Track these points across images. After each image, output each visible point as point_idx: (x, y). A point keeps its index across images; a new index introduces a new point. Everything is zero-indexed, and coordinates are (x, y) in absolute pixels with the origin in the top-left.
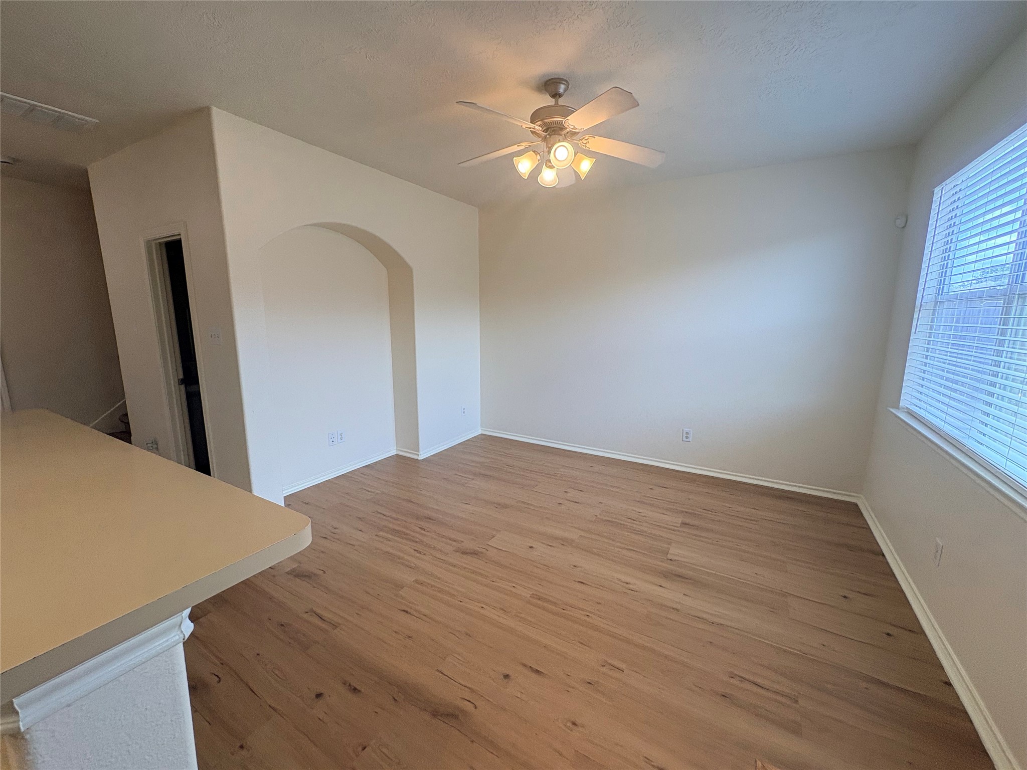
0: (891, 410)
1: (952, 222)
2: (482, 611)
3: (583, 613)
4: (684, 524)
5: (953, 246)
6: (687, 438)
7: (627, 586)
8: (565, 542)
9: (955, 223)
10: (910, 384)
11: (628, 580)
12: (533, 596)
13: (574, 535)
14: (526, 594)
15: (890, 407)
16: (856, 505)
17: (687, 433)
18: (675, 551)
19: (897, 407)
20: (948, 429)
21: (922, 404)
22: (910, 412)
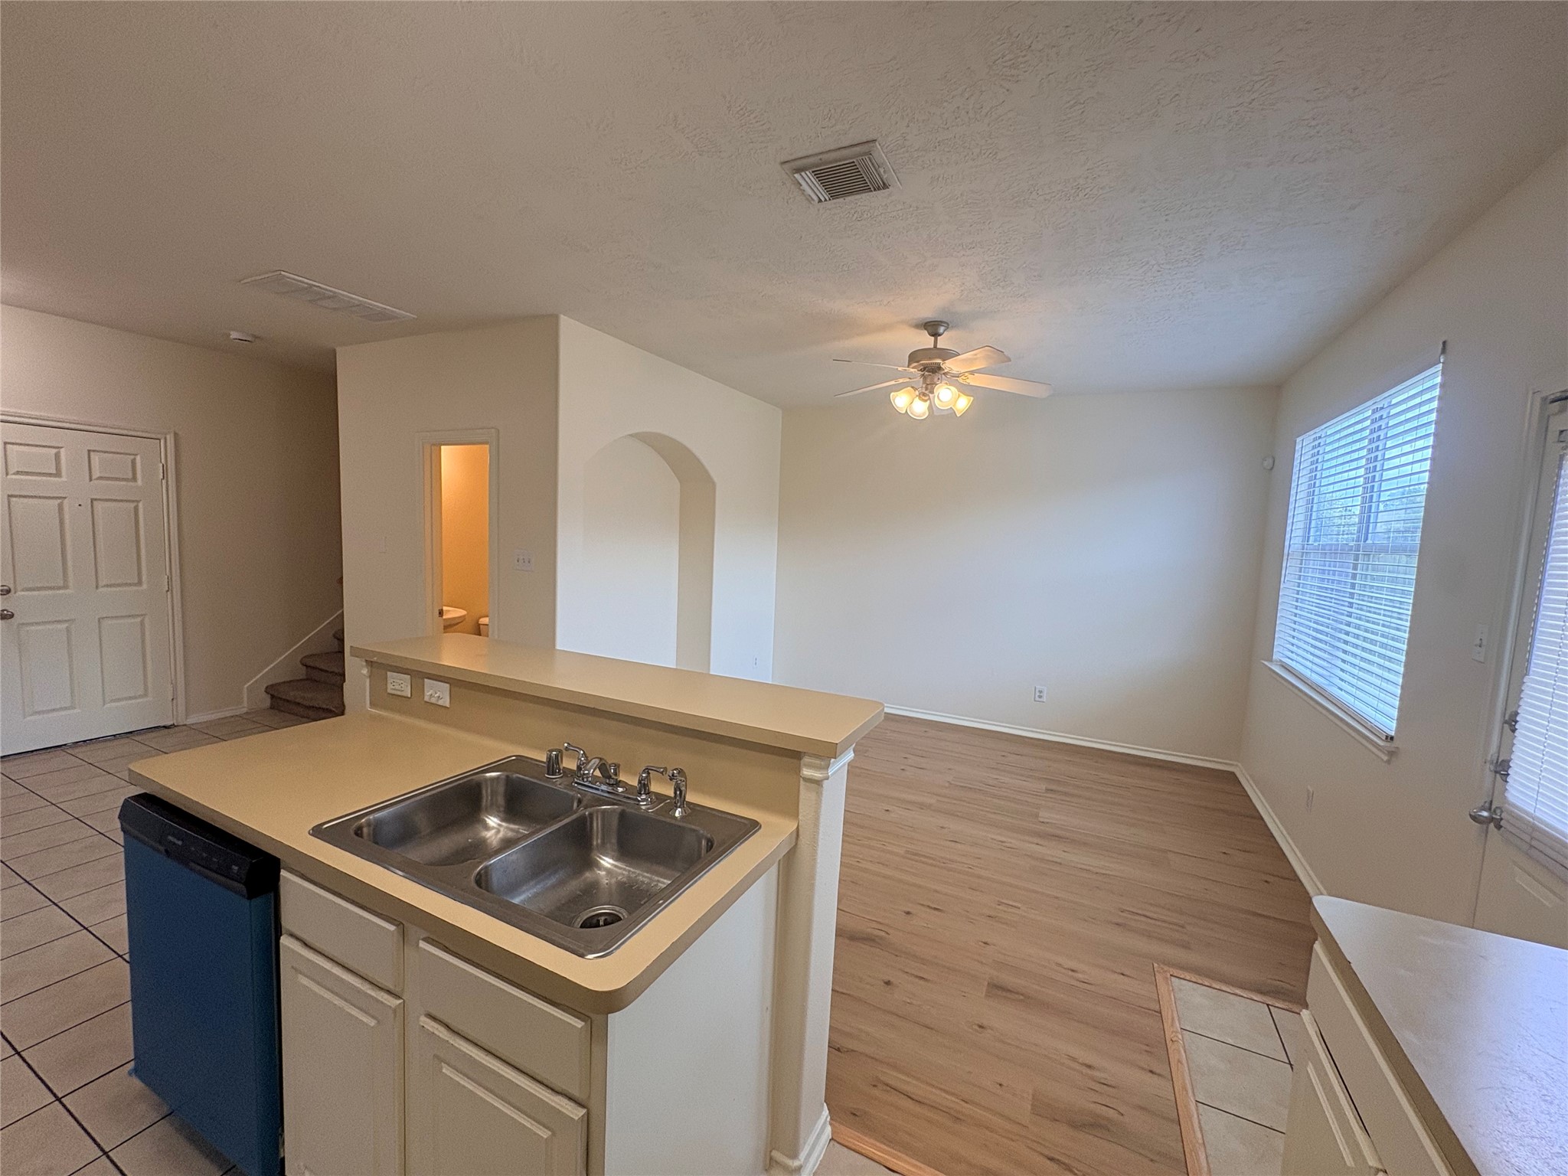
0: (1263, 662)
1: (1317, 443)
2: (860, 865)
3: (966, 866)
4: (1048, 790)
5: (1319, 474)
6: (1040, 697)
7: (1004, 844)
8: (922, 806)
9: (1318, 451)
10: (1282, 635)
11: (1003, 839)
12: (907, 852)
13: (931, 800)
14: (901, 851)
15: (1263, 659)
16: (1233, 774)
17: (1040, 692)
18: (1044, 815)
19: (1271, 660)
20: (1315, 678)
21: (1293, 656)
22: (1284, 664)
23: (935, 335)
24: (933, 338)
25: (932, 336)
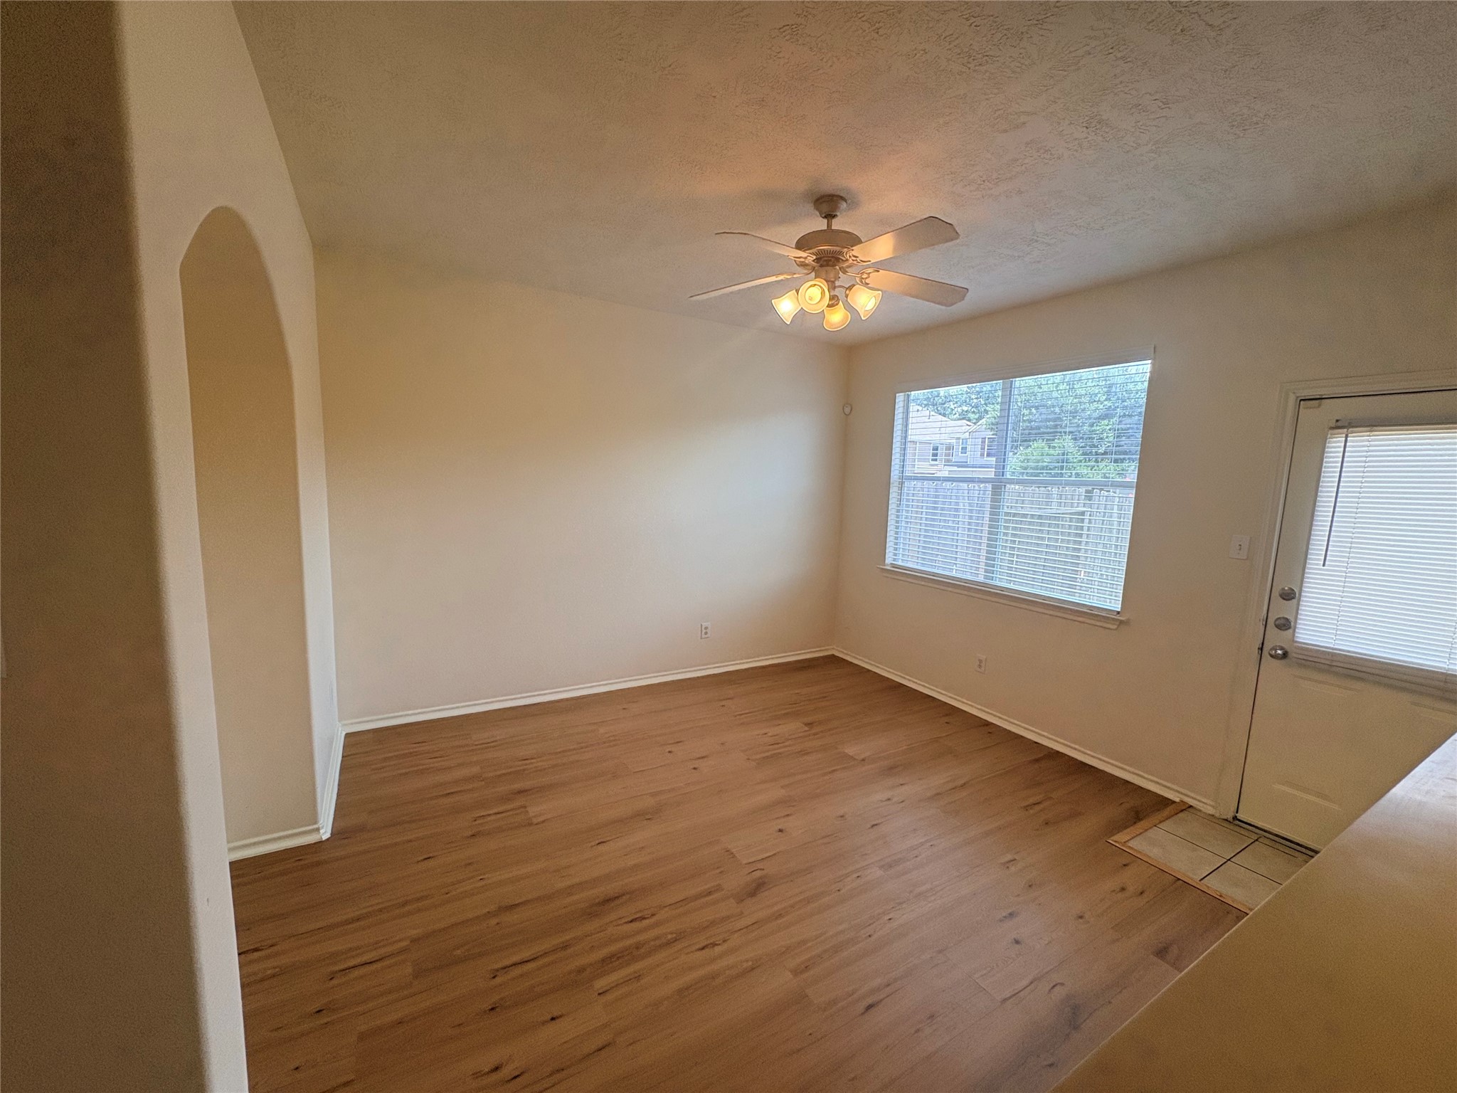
6: (706, 633)
16: (835, 656)
17: (706, 628)
19: (884, 564)
23: (830, 216)
24: (826, 221)
25: (825, 217)
